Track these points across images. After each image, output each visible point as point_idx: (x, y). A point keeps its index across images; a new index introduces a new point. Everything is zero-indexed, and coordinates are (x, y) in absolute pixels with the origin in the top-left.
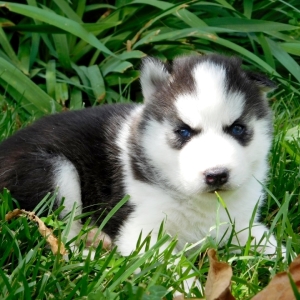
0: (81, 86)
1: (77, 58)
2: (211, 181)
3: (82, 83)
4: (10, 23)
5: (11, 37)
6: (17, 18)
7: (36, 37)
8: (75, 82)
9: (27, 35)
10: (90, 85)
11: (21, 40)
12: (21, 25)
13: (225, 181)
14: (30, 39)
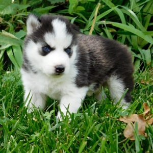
0: (141, 58)
1: (143, 46)
2: (58, 70)
3: (141, 57)
4: (115, 30)
5: (113, 36)
6: (117, 29)
7: (124, 37)
8: (139, 56)
9: (121, 35)
10: (145, 58)
11: (118, 37)
12: (119, 31)
13: (63, 71)
14: (121, 37)
